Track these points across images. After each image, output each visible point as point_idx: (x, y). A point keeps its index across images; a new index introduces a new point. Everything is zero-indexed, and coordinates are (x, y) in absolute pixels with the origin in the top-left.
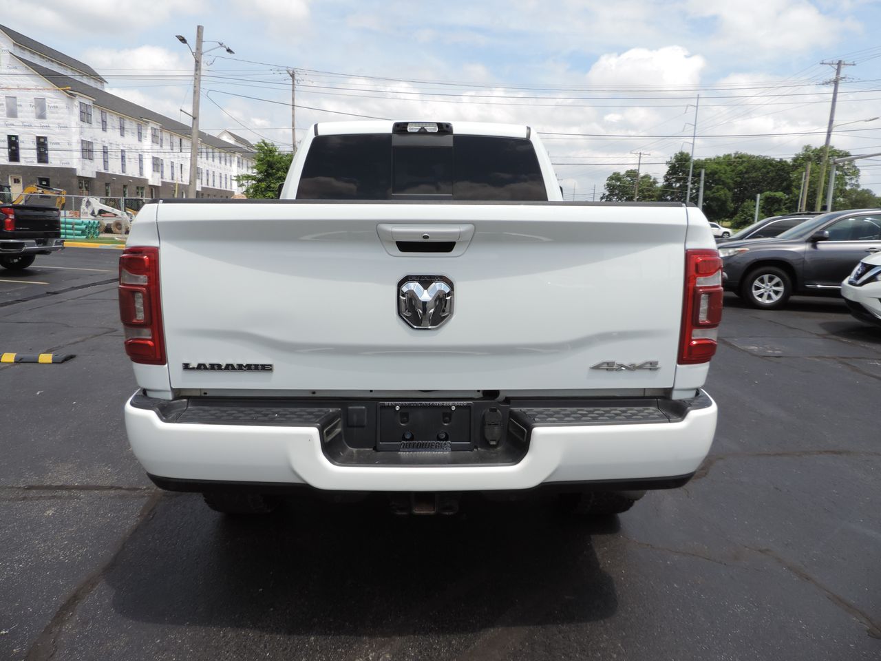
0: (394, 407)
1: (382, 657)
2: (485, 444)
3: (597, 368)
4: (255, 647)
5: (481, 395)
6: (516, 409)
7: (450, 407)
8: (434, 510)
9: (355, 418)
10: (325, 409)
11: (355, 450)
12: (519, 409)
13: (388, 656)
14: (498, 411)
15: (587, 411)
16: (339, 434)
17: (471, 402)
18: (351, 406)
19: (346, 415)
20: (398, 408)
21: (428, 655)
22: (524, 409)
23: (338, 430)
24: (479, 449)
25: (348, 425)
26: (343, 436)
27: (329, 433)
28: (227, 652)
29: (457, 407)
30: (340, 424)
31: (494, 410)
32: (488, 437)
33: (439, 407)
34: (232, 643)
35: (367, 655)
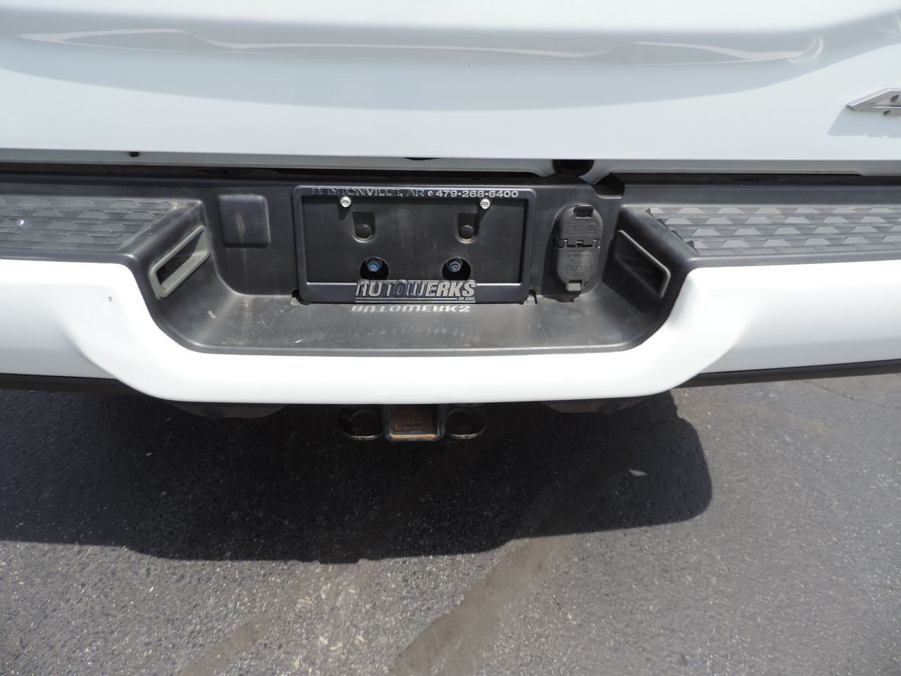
0: (336, 199)
1: (343, 594)
2: (556, 288)
3: (866, 107)
4: (130, 574)
5: (550, 170)
6: (637, 209)
7: (477, 201)
8: (435, 432)
9: (241, 226)
10: (160, 202)
11: (248, 298)
12: (646, 206)
13: (352, 591)
14: (595, 212)
15: (807, 216)
16: (205, 264)
17: (528, 189)
18: (229, 193)
19: (216, 218)
20: (346, 202)
21: (418, 587)
22: (656, 209)
23: (200, 255)
24: (539, 296)
25: (223, 240)
26: (216, 266)
27: (163, 274)
28: (83, 586)
29: (495, 201)
30: (205, 240)
31: (587, 212)
32: (564, 272)
33: (448, 200)
34: (92, 567)
35: (317, 588)
